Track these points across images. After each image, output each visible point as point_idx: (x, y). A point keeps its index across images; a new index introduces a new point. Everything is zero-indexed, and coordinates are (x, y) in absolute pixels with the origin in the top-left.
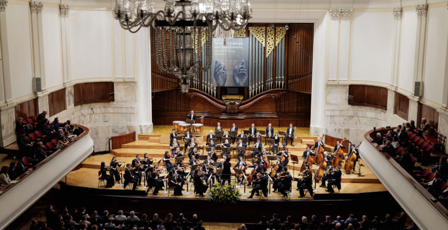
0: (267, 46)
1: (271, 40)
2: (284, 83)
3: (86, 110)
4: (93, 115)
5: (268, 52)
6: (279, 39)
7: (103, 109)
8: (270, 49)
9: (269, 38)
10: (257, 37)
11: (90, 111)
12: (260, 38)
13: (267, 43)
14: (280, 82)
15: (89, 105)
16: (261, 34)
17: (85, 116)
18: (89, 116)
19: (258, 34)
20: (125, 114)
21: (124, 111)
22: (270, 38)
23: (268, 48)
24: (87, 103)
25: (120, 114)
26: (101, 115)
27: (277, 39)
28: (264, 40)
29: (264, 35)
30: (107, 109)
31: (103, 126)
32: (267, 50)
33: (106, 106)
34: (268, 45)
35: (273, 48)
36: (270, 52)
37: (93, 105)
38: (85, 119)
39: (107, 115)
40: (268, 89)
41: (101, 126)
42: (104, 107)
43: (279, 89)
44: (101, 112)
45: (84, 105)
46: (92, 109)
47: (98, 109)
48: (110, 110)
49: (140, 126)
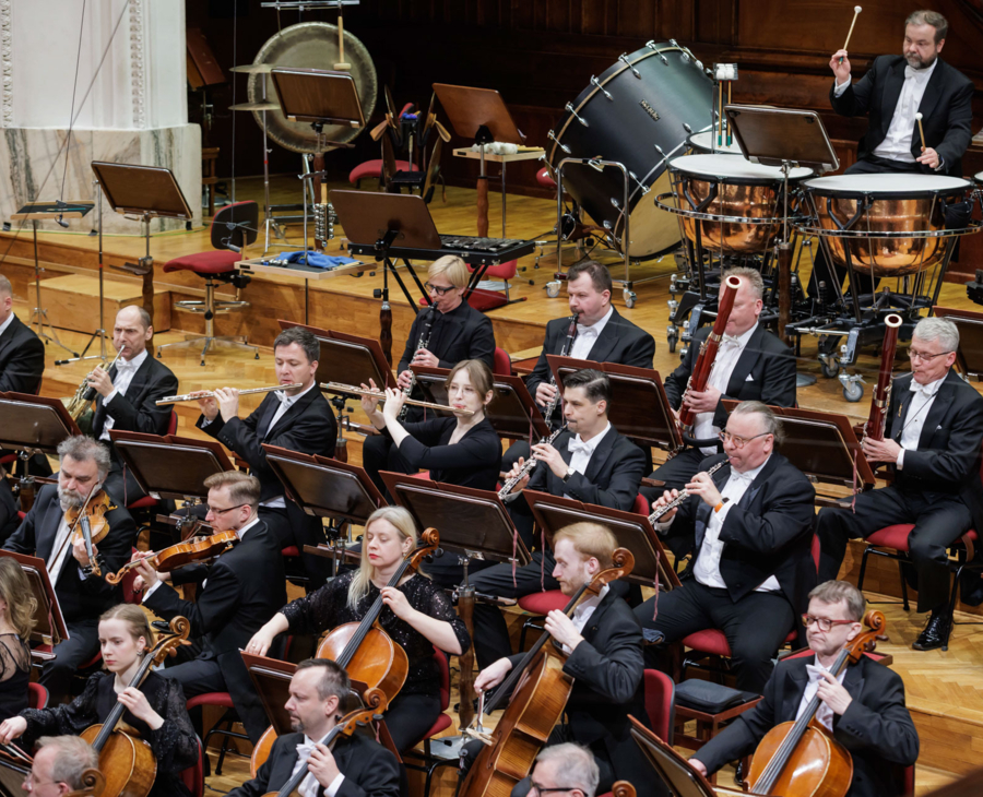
49: (10, 134)
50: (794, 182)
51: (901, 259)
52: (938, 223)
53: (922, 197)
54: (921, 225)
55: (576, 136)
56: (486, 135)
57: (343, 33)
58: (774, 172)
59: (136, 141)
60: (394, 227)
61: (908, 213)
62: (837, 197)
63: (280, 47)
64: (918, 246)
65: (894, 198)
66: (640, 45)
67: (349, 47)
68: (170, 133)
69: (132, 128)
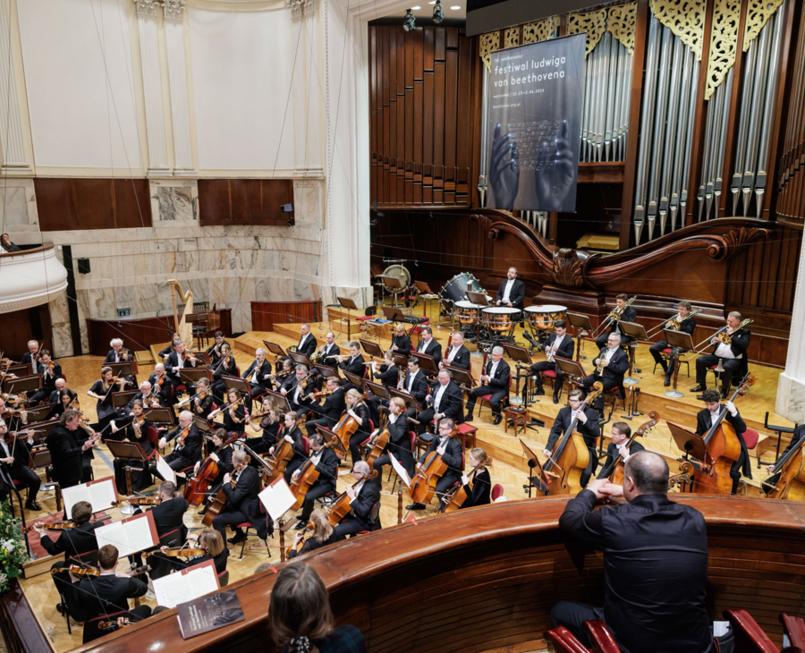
0: (712, 58)
1: (729, 29)
2: (764, 196)
3: (242, 240)
4: (260, 252)
5: (714, 78)
6: (757, 18)
7: (278, 240)
8: (721, 65)
9: (720, 27)
10: (676, 31)
11: (252, 242)
12: (687, 29)
13: (713, 45)
14: (746, 191)
15: (247, 227)
16: (692, 15)
17: (238, 252)
18: (250, 252)
19: (681, 17)
20: (310, 256)
21: (307, 248)
22: (725, 24)
23: (712, 64)
24: (245, 223)
25: (303, 256)
26: (276, 253)
27: (749, 22)
28: (700, 33)
29: (702, 17)
30: (286, 241)
31: (278, 279)
32: (710, 73)
33: (284, 235)
34: (716, 52)
35: (731, 61)
36: (720, 76)
37: (257, 229)
38: (237, 258)
39: (287, 254)
40: (704, 218)
41: (276, 277)
42: (281, 236)
43: (745, 218)
44: (275, 248)
45: (235, 228)
46: (256, 238)
47: (270, 240)
48: (291, 245)
49: (332, 288)
50: (481, 309)
51: (503, 328)
52: (511, 320)
53: (508, 314)
54: (508, 321)
55: (443, 293)
56: (425, 292)
57: (403, 267)
58: (476, 306)
59: (358, 290)
60: (396, 315)
61: (505, 317)
62: (489, 314)
63: (389, 270)
64: (507, 326)
65: (502, 315)
66: (459, 273)
67: (404, 270)
68: (366, 289)
69: (357, 287)
